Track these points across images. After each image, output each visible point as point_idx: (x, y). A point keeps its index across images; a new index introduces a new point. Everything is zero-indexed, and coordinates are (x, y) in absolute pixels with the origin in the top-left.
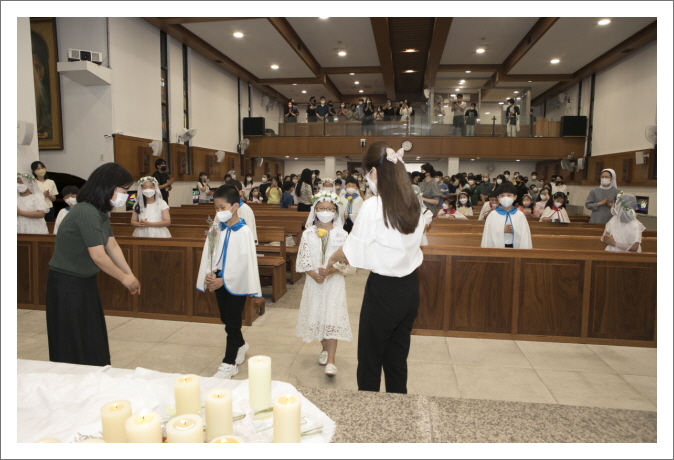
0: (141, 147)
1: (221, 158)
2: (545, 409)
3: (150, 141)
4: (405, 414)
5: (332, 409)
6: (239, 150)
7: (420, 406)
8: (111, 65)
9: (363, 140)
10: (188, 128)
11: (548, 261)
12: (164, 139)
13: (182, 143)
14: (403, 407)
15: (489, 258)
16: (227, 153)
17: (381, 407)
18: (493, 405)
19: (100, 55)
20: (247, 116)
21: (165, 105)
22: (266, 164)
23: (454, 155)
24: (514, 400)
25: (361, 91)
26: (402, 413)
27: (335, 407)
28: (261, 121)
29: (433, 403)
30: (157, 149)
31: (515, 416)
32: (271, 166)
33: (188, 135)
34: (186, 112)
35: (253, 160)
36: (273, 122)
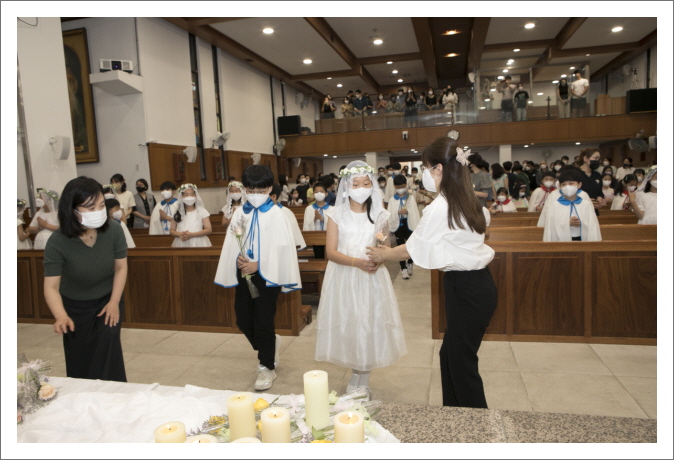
0: (175, 154)
1: (256, 161)
2: (639, 425)
3: (184, 147)
4: (476, 431)
5: (395, 426)
6: (275, 151)
7: (493, 422)
8: (142, 72)
9: (405, 132)
10: (221, 131)
11: (623, 253)
12: (197, 145)
13: (216, 147)
14: (474, 423)
15: (555, 254)
16: (262, 155)
17: (449, 423)
18: (575, 419)
19: (131, 63)
20: (281, 115)
21: (198, 110)
22: (303, 165)
23: (505, 143)
24: (602, 415)
25: (400, 81)
26: (473, 429)
27: (398, 424)
28: (296, 119)
29: (507, 418)
30: (192, 155)
31: (605, 433)
32: (309, 166)
33: (223, 139)
34: (219, 115)
35: (291, 161)
36: (309, 120)
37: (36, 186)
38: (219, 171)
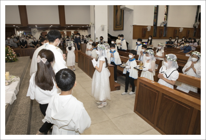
1: (181, 30)
3: (147, 26)
6: (194, 26)
12: (154, 25)
13: (163, 26)
16: (184, 28)
21: (156, 13)
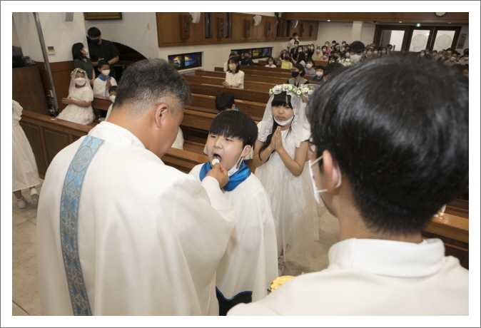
1: (258, 21)
6: (277, 13)
16: (264, 17)
22: (301, 26)
30: (196, 17)
32: (306, 28)
35: (289, 23)
37: (47, 45)
38: (222, 31)
